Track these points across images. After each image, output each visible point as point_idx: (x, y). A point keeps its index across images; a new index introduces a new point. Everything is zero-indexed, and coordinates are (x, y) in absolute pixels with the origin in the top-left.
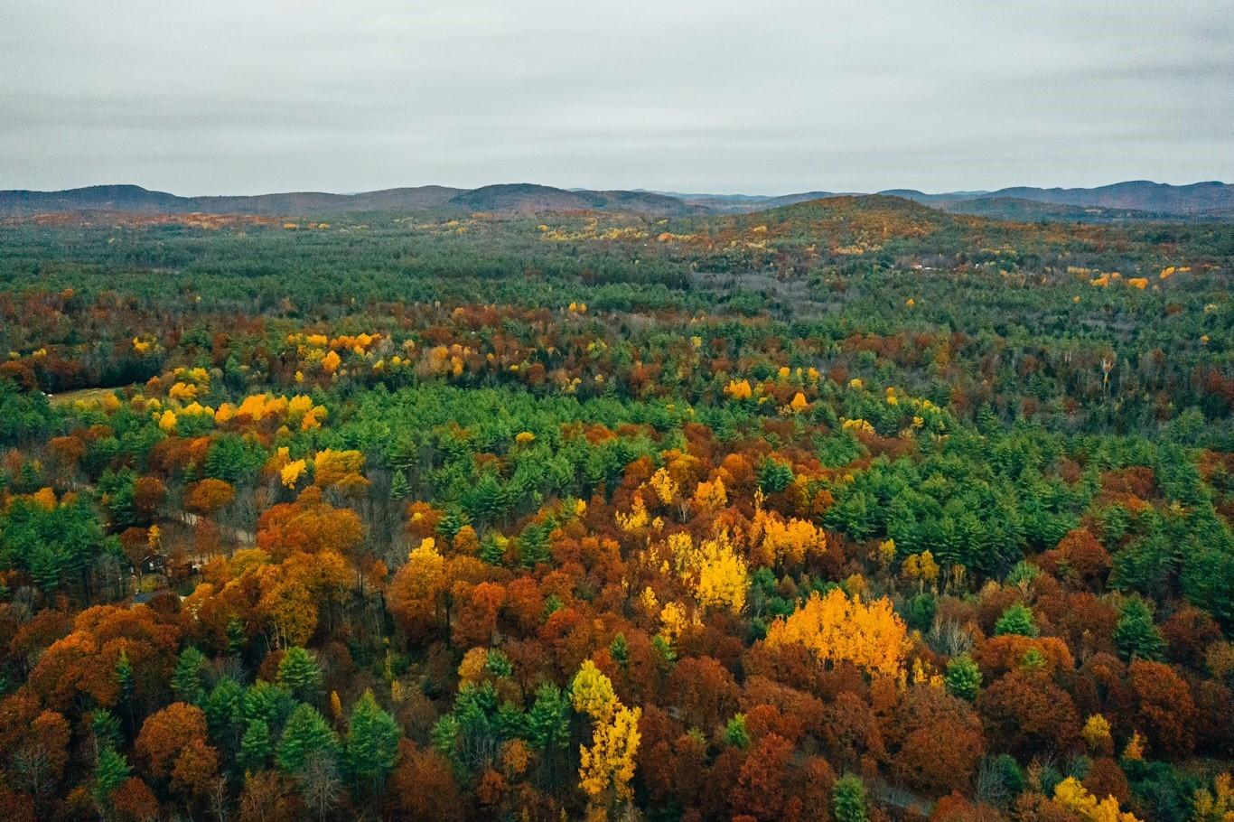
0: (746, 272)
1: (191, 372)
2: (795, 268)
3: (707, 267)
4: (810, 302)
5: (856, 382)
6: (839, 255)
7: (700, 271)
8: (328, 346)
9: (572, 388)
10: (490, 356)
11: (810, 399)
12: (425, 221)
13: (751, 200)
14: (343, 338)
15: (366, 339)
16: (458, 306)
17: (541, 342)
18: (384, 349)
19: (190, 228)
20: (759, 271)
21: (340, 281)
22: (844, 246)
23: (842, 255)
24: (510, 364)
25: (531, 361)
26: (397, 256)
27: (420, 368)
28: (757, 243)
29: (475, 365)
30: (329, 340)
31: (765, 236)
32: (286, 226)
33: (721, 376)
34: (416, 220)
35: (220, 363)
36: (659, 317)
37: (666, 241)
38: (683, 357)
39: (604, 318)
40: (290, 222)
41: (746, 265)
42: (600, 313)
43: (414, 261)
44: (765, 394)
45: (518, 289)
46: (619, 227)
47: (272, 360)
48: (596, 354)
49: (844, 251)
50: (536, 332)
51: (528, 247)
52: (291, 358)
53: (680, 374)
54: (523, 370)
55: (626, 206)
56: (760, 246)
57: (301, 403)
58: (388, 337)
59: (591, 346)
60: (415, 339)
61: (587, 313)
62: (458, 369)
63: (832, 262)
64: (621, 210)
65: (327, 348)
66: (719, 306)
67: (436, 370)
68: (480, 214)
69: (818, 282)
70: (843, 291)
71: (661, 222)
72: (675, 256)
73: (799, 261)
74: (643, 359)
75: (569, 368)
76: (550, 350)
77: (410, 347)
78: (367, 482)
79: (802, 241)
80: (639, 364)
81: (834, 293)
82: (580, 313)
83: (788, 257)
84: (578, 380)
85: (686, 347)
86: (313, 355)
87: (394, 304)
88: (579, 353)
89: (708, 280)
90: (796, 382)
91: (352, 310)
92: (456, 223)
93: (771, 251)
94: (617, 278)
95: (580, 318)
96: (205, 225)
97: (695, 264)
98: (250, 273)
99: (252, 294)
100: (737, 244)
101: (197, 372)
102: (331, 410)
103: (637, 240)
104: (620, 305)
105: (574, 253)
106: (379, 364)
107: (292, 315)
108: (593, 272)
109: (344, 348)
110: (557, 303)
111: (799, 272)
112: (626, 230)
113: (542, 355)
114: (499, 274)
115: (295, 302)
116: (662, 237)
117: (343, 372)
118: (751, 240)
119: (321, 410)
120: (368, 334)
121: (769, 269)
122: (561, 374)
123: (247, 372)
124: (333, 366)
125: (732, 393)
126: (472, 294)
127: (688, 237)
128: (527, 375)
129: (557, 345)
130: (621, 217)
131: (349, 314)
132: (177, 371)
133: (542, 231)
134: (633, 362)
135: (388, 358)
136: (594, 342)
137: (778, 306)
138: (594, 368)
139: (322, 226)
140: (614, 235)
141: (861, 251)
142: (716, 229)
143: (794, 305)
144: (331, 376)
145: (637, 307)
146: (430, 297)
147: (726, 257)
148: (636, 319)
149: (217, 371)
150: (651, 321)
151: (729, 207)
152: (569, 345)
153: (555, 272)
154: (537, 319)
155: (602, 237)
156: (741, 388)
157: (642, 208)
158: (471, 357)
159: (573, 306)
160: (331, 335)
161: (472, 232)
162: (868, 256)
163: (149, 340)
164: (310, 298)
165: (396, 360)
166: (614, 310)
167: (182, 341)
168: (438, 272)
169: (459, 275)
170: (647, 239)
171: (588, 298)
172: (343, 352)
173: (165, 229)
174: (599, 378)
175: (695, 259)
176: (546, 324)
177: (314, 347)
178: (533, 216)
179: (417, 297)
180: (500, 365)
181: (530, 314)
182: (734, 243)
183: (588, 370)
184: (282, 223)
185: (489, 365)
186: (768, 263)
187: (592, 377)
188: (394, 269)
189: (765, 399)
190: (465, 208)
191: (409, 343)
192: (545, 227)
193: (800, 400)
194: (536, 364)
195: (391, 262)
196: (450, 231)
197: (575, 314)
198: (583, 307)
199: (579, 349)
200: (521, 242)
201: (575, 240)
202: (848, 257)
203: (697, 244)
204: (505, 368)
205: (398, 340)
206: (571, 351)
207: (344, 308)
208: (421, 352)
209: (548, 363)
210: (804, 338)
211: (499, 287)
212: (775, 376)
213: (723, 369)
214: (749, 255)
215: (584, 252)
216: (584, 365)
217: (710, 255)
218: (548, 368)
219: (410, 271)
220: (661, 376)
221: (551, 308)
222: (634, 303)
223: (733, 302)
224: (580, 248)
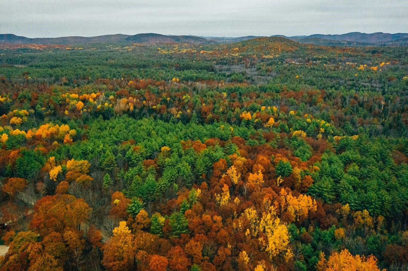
0: (233, 65)
1: (20, 112)
2: (251, 64)
3: (219, 63)
4: (260, 77)
5: (292, 112)
6: (264, 58)
7: (217, 64)
8: (79, 99)
9: (178, 116)
10: (144, 102)
11: (276, 120)
12: (117, 46)
13: (228, 39)
14: (84, 95)
15: (94, 95)
16: (130, 80)
17: (164, 95)
18: (101, 100)
19: (32, 49)
20: (238, 64)
21: (85, 70)
22: (266, 55)
23: (266, 58)
24: (153, 105)
25: (161, 104)
26: (107, 60)
27: (116, 108)
28: (236, 54)
29: (139, 106)
30: (79, 96)
31: (238, 51)
32: (67, 48)
33: (237, 110)
34: (114, 46)
35: (33, 107)
36: (207, 83)
37: (203, 53)
38: (222, 102)
39: (187, 84)
40: (68, 47)
41: (233, 62)
42: (184, 81)
43: (113, 62)
44: (257, 118)
45: (153, 73)
46: (186, 48)
47: (55, 105)
48: (186, 101)
49: (266, 57)
50: (162, 91)
51: (154, 56)
52: (63, 104)
53: (221, 109)
54: (158, 108)
55: (187, 41)
56: (237, 55)
57: (64, 128)
58: (103, 94)
59: (184, 97)
60: (114, 95)
61: (179, 82)
62: (132, 108)
63: (263, 61)
64: (185, 42)
65: (78, 100)
66: (228, 78)
67: (123, 108)
68: (136, 44)
69: (260, 68)
70: (270, 72)
71: (201, 47)
72: (207, 59)
73: (251, 61)
74: (205, 102)
75: (176, 107)
76: (168, 99)
77: (112, 99)
78: (91, 179)
79: (251, 53)
80: (204, 105)
81: (268, 73)
82: (176, 82)
83: (247, 59)
84: (180, 112)
85: (221, 97)
86: (72, 103)
87: (105, 79)
88: (180, 100)
89: (221, 68)
90: (269, 113)
91: (89, 82)
92: (128, 47)
93: (241, 57)
94: (188, 68)
95: (178, 84)
96: (37, 48)
97: (215, 62)
98: (52, 67)
99: (51, 76)
100: (228, 54)
101: (23, 112)
102: (78, 131)
103: (193, 53)
104: (191, 79)
105: (171, 58)
106: (99, 106)
107: (66, 84)
108: (178, 65)
109: (85, 99)
110: (168, 78)
111: (252, 65)
112: (189, 50)
113: (165, 101)
114: (144, 66)
115: (67, 79)
116: (202, 52)
117: (85, 110)
118: (233, 53)
119: (73, 132)
120: (95, 93)
121: (241, 64)
122: (174, 110)
123: (45, 111)
124: (81, 107)
125: (243, 118)
126: (135, 74)
127: (211, 52)
128: (160, 110)
129: (170, 97)
130: (186, 45)
131: (88, 84)
132: (15, 111)
133: (159, 50)
134: (201, 104)
135: (103, 103)
136: (185, 95)
137: (249, 78)
138: (187, 107)
139: (80, 48)
140: (184, 52)
141: (272, 57)
142: (220, 49)
143: (254, 78)
144: (79, 112)
145: (198, 79)
146: (119, 76)
147: (225, 59)
148: (198, 84)
149: (32, 111)
150: (204, 85)
151: (221, 41)
152: (175, 97)
153: (165, 66)
154: (161, 85)
155: (180, 52)
156: (247, 115)
157: (192, 41)
158: (137, 103)
159: (174, 79)
160: (80, 94)
161: (134, 51)
162: (275, 58)
163: (5, 97)
164: (73, 77)
165: (106, 104)
166: (189, 81)
167: (19, 97)
168: (122, 66)
169: (130, 67)
170: (196, 53)
171: (179, 76)
172: (84, 101)
173: (21, 50)
174: (188, 111)
175: (215, 60)
176: (164, 87)
177: (74, 99)
178: (155, 45)
179: (114, 76)
180: (149, 106)
181: (158, 83)
182: (227, 54)
183: (184, 107)
184: (65, 48)
185: (144, 106)
186: (241, 61)
187: (186, 110)
188: (106, 65)
189: (257, 120)
190: (131, 42)
191: (111, 97)
192: (160, 49)
193: (272, 121)
194: (163, 105)
195: (105, 62)
196: (126, 50)
197: (175, 83)
198: (178, 80)
199: (180, 98)
200: (152, 54)
201: (171, 53)
202: (268, 59)
203: (214, 54)
204: (151, 108)
205: (107, 96)
206: (176, 99)
207: (86, 81)
208: (116, 101)
209: (168, 105)
210: (265, 93)
211: (145, 72)
212: (260, 110)
213: (238, 107)
214: (233, 58)
215: (175, 58)
216: (182, 105)
217: (219, 59)
218: (168, 107)
219: (112, 66)
220: (214, 110)
221: (165, 80)
222: (197, 78)
223: (233, 77)
224: (173, 56)
